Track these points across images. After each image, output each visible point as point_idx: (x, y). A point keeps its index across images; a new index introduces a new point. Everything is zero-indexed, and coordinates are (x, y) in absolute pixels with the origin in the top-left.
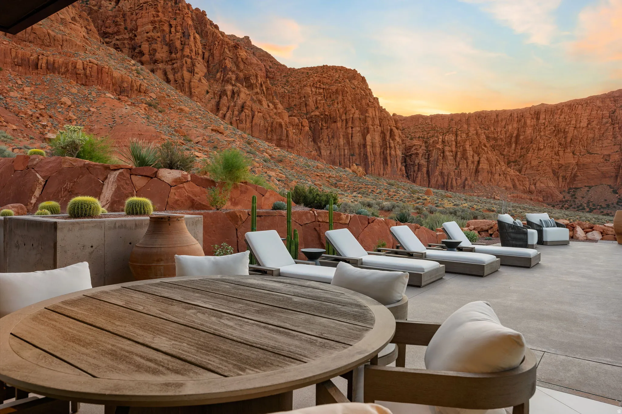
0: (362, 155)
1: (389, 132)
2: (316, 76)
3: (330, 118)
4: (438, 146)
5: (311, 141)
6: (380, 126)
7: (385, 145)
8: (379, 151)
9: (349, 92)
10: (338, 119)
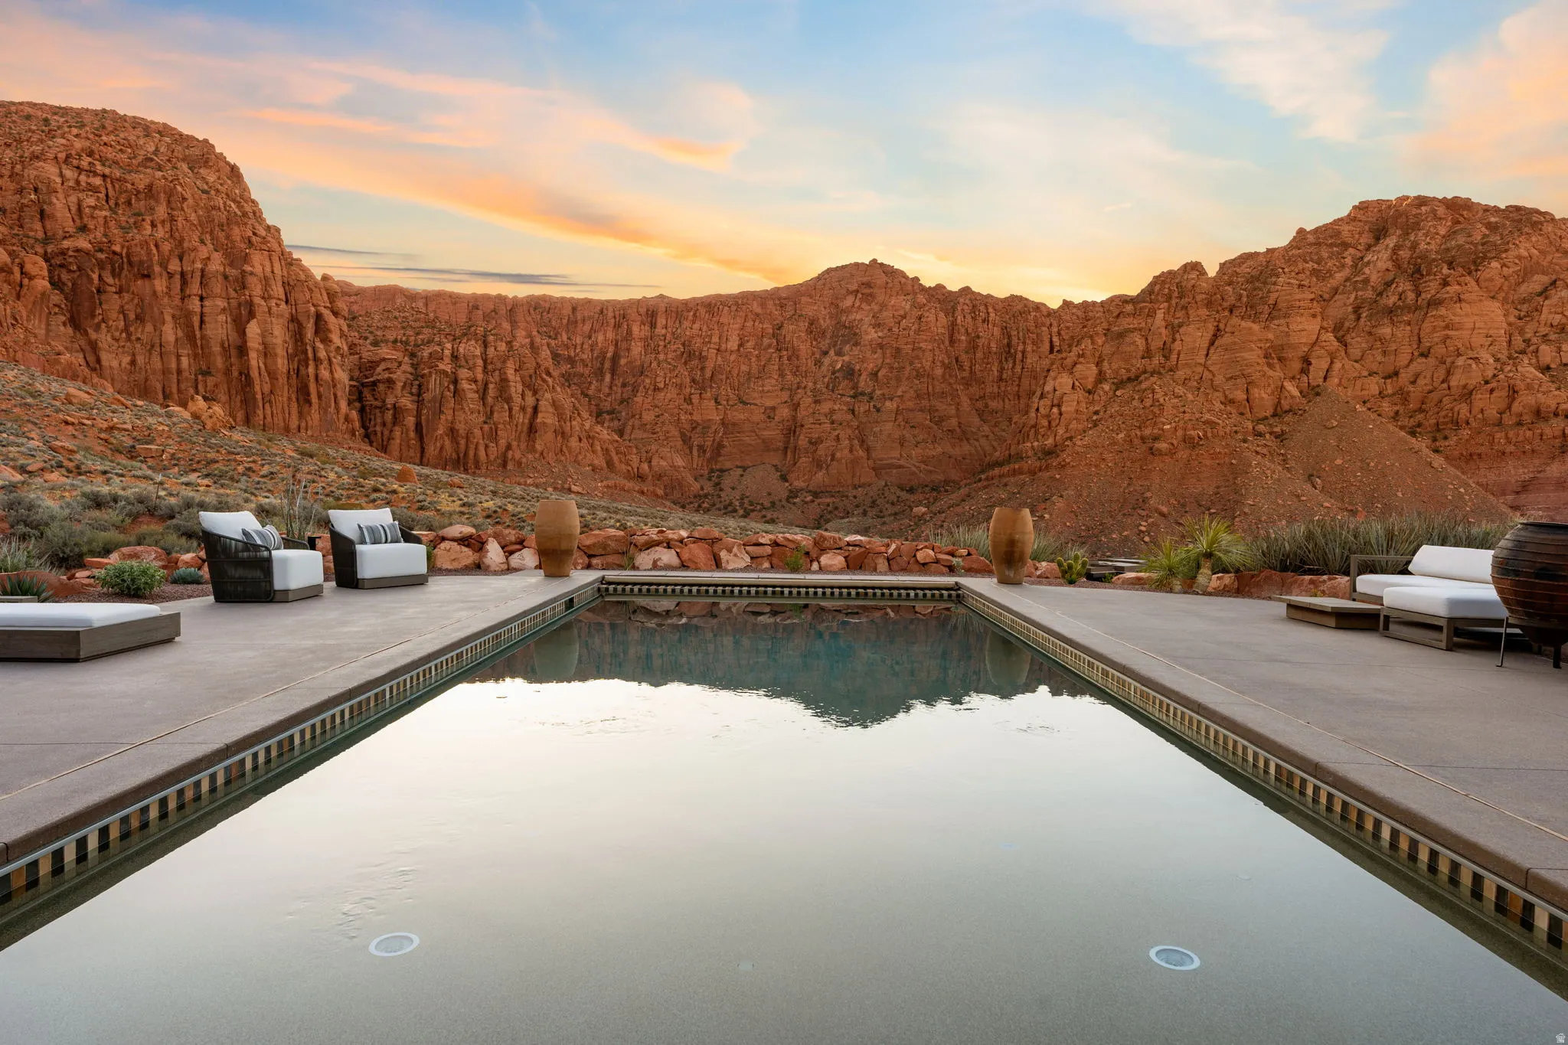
0: (235, 374)
1: (312, 321)
2: (77, 136)
3: (130, 263)
4: (441, 366)
5: (64, 324)
6: (287, 302)
7: (300, 353)
8: (286, 366)
9: (190, 201)
10: (157, 269)
